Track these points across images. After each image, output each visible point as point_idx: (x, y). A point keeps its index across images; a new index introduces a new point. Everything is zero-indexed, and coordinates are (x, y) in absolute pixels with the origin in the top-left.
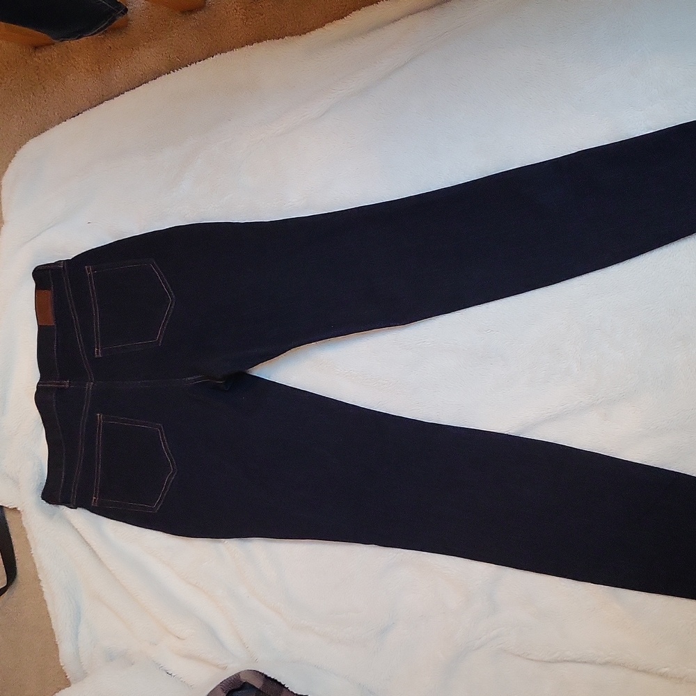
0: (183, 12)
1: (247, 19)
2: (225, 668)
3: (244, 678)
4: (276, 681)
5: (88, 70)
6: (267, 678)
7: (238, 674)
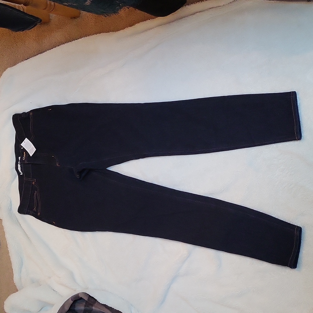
0: (71, 18)
1: (96, 23)
2: (75, 290)
3: (80, 296)
4: (93, 298)
5: (34, 40)
6: (90, 297)
7: (78, 294)
